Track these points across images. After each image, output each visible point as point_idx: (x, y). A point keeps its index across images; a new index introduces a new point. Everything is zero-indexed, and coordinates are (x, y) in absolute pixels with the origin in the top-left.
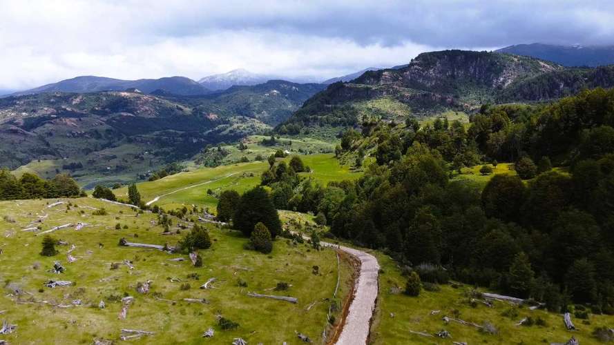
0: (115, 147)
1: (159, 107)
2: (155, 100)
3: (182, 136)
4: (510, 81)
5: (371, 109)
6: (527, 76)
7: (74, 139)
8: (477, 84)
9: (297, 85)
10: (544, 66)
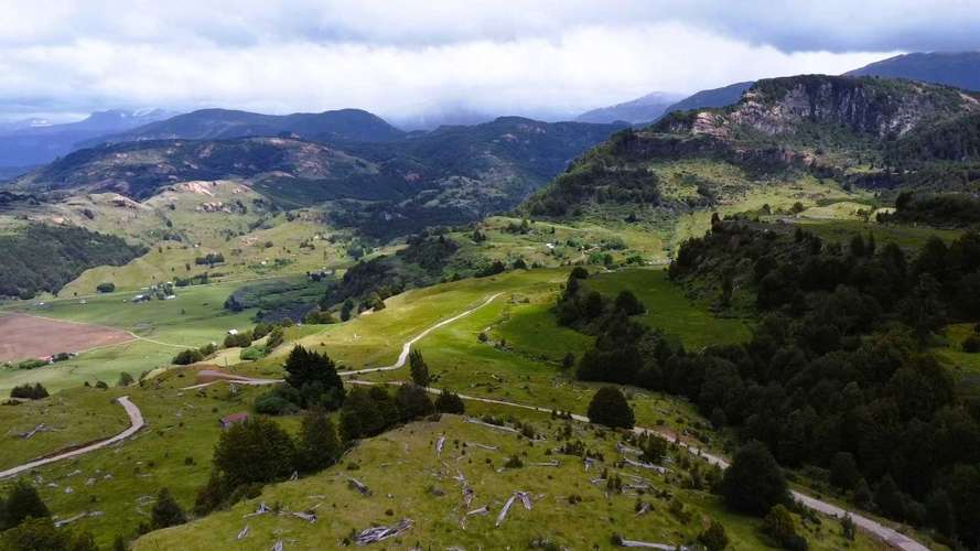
0: (269, 227)
1: (330, 162)
2: (323, 150)
3: (369, 209)
4: (909, 127)
5: (680, 175)
6: (938, 118)
7: (207, 215)
8: (853, 132)
9: (543, 125)
10: (968, 101)
